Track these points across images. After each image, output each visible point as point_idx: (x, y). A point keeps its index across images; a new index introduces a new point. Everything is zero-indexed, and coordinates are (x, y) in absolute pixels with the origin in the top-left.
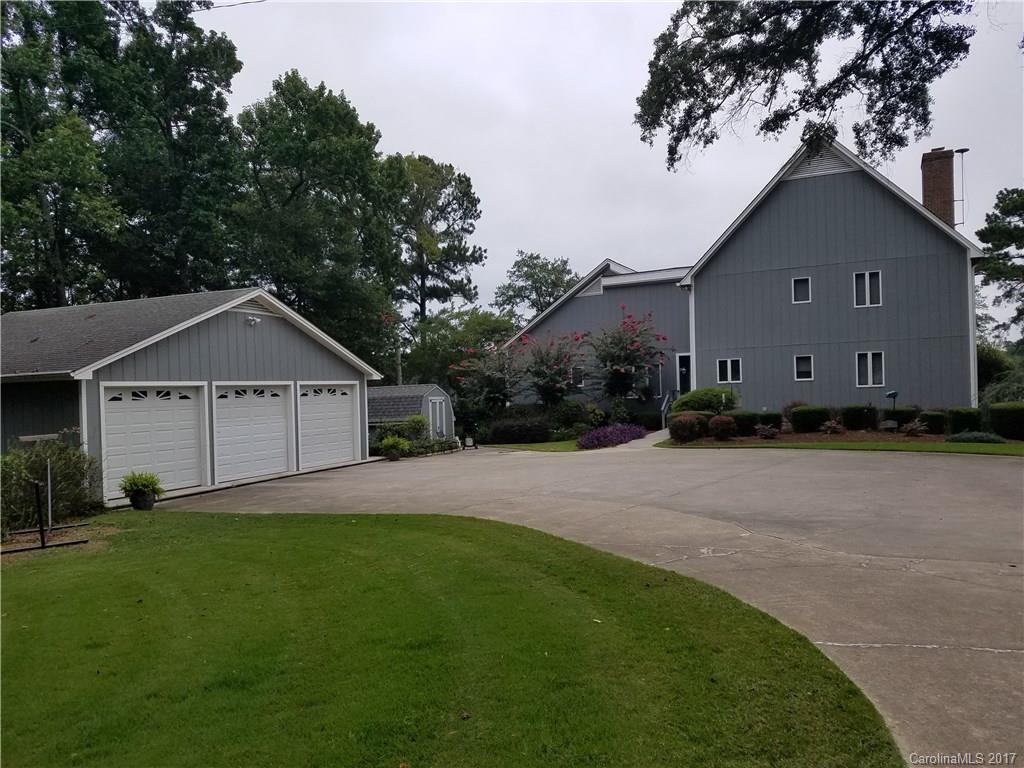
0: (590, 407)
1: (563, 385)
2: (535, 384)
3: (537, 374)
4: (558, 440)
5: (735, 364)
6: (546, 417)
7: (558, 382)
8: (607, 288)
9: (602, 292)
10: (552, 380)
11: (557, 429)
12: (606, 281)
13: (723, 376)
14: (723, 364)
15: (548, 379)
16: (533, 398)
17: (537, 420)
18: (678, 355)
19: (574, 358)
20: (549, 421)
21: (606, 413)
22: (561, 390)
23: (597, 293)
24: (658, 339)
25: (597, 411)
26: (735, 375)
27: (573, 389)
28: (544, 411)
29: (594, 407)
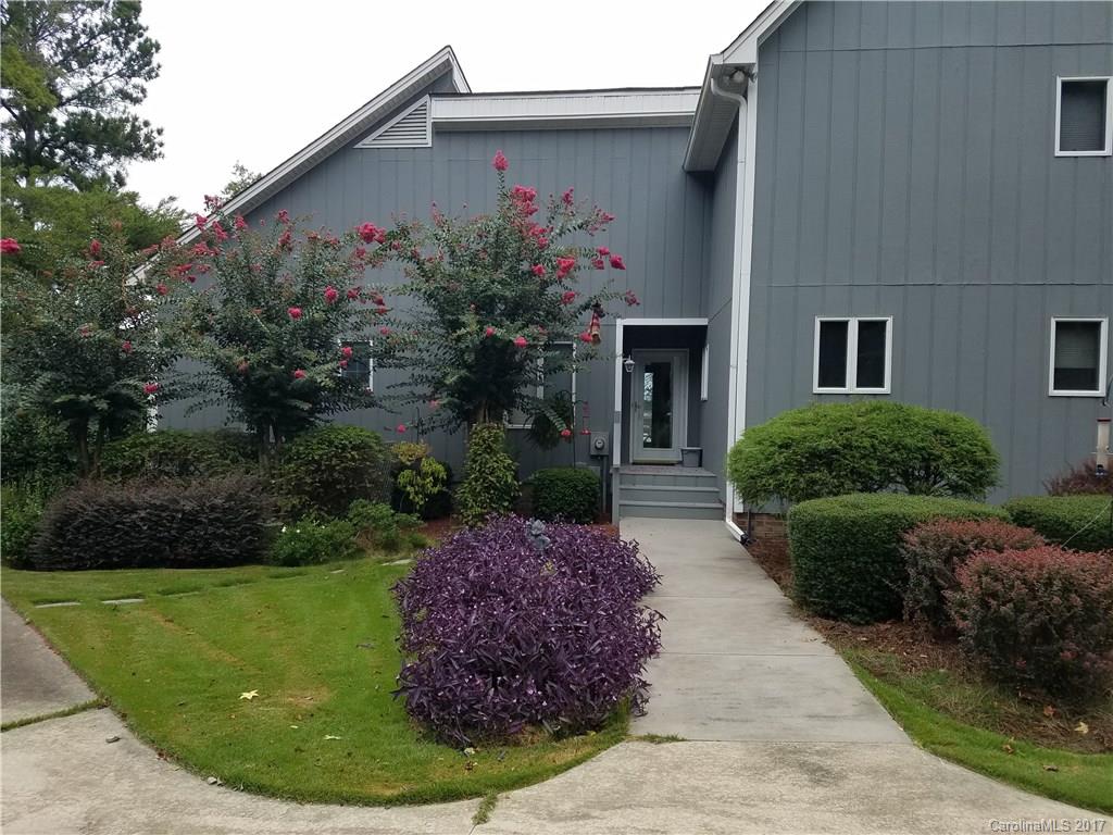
0: (406, 449)
1: (321, 375)
2: (225, 369)
3: (235, 334)
4: (292, 561)
5: (872, 334)
6: (259, 473)
7: (300, 364)
8: (444, 130)
9: (429, 141)
10: (279, 357)
11: (294, 516)
12: (442, 110)
13: (832, 373)
14: (833, 334)
15: (266, 352)
16: (217, 415)
17: (224, 484)
18: (620, 323)
19: (356, 305)
20: (267, 488)
21: (448, 470)
22: (311, 392)
23: (417, 143)
24: (599, 265)
25: (426, 466)
26: (871, 373)
27: (349, 388)
28: (254, 456)
29: (420, 448)
